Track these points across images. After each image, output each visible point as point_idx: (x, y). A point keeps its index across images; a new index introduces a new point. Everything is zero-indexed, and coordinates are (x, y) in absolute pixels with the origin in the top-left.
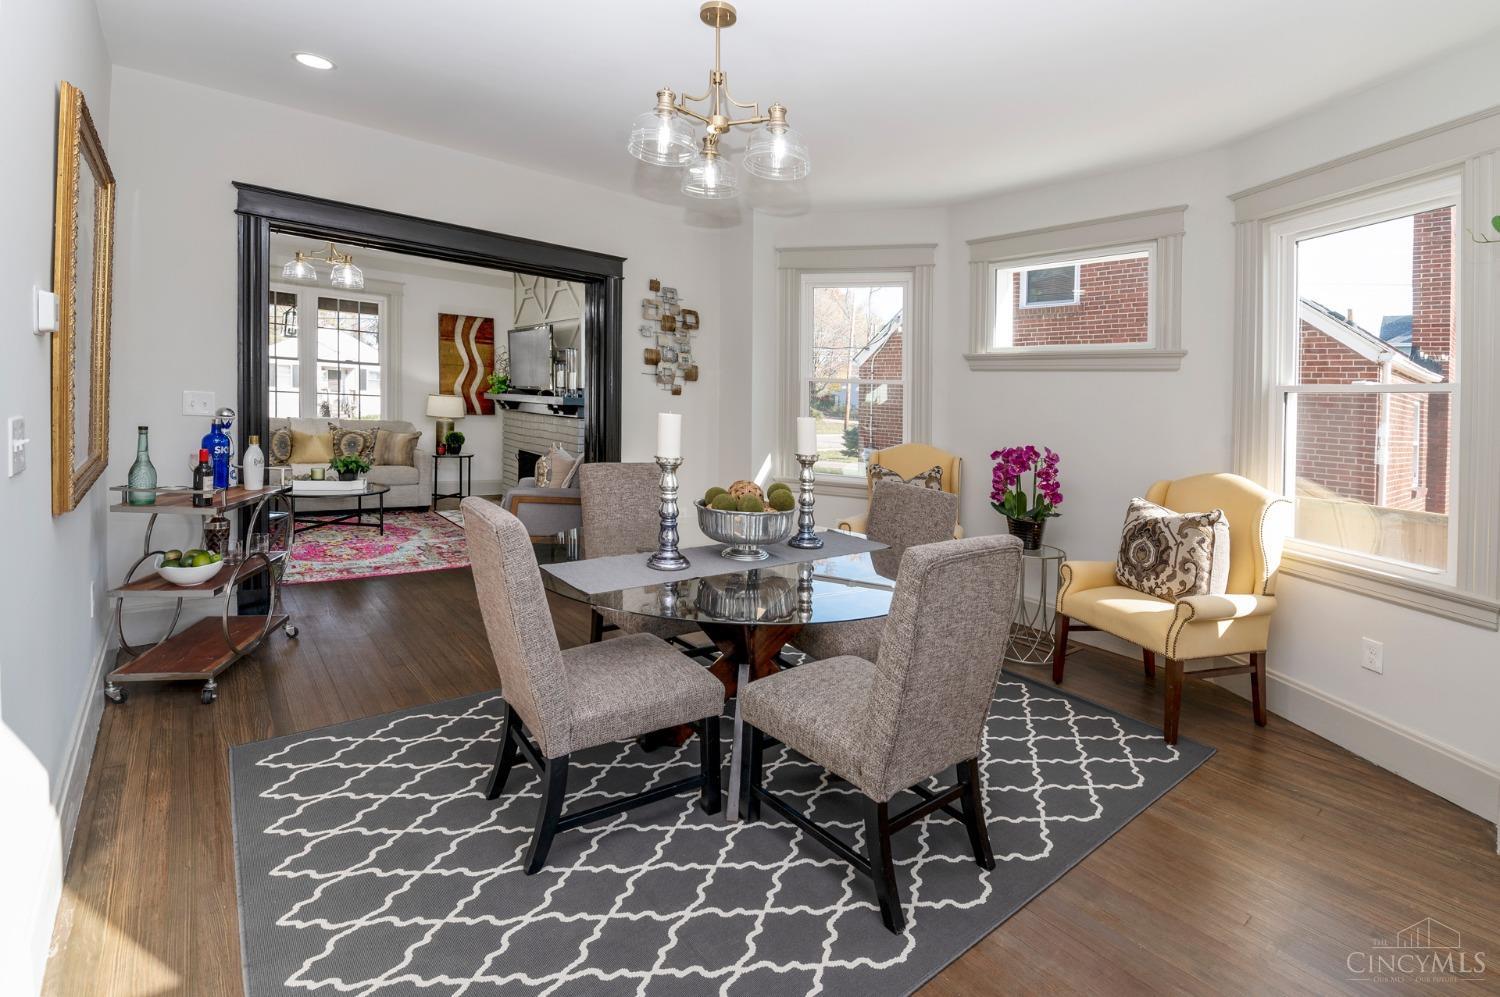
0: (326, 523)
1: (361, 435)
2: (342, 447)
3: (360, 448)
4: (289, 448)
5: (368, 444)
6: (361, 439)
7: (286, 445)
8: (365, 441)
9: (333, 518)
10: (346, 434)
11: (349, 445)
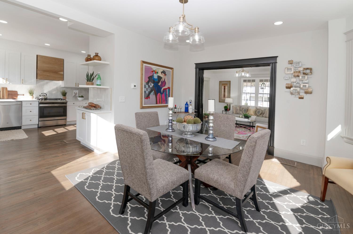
0: (242, 127)
1: (261, 110)
2: (257, 112)
3: (260, 113)
4: (246, 112)
5: (263, 112)
6: (261, 111)
7: (246, 111)
8: (262, 111)
9: (244, 126)
10: (258, 109)
11: (258, 112)
